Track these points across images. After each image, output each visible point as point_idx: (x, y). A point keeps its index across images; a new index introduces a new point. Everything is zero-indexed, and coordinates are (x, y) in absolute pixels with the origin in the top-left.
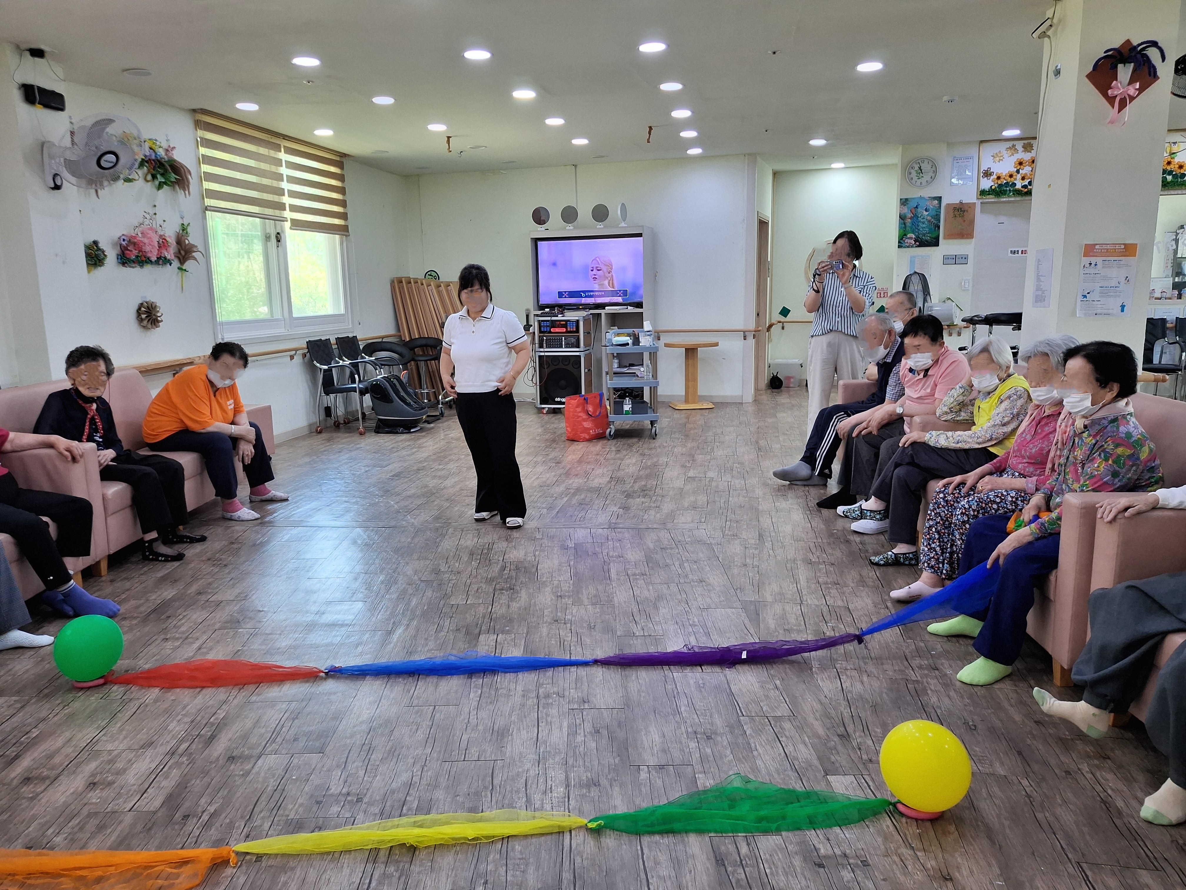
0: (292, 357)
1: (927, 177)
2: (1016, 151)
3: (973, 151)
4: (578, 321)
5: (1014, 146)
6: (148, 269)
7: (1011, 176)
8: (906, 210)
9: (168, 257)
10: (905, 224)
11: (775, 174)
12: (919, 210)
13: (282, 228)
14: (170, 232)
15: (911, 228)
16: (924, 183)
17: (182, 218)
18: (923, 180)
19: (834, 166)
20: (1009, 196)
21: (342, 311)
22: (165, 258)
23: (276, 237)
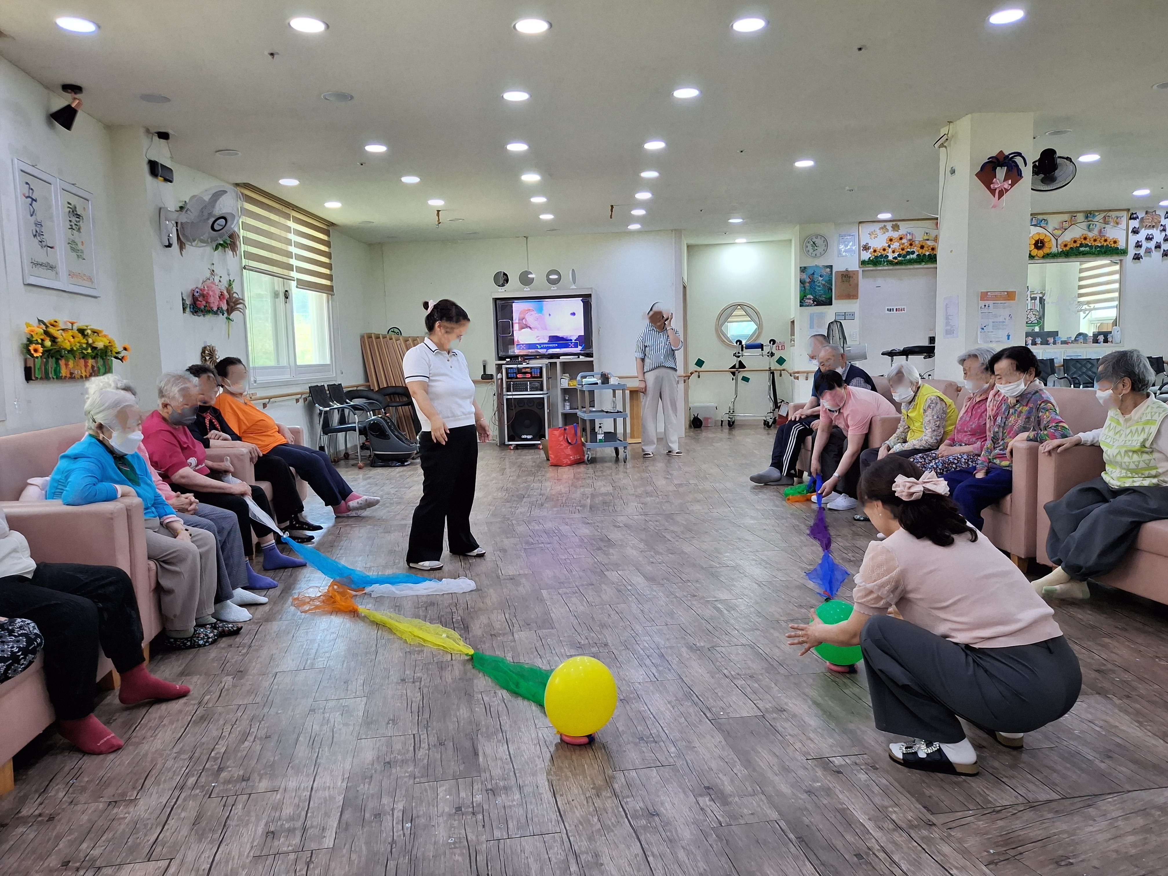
0: (297, 401)
1: (820, 250)
2: (887, 230)
3: (854, 230)
4: (541, 368)
5: (885, 226)
6: (209, 317)
7: (884, 250)
8: (805, 276)
9: (223, 308)
10: (804, 287)
11: (688, 246)
12: (815, 276)
13: (289, 285)
14: (224, 286)
15: (810, 290)
16: (818, 255)
17: (229, 275)
18: (818, 252)
19: (737, 241)
20: (884, 266)
21: (328, 361)
22: (221, 308)
23: (285, 295)
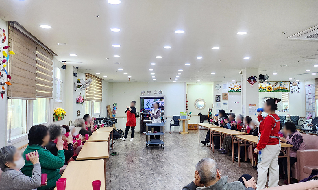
2: (234, 84)
3: (227, 83)
6: (79, 104)
7: (234, 88)
9: (82, 102)
11: (188, 85)
17: (83, 94)
18: (218, 88)
19: (199, 84)
20: (234, 92)
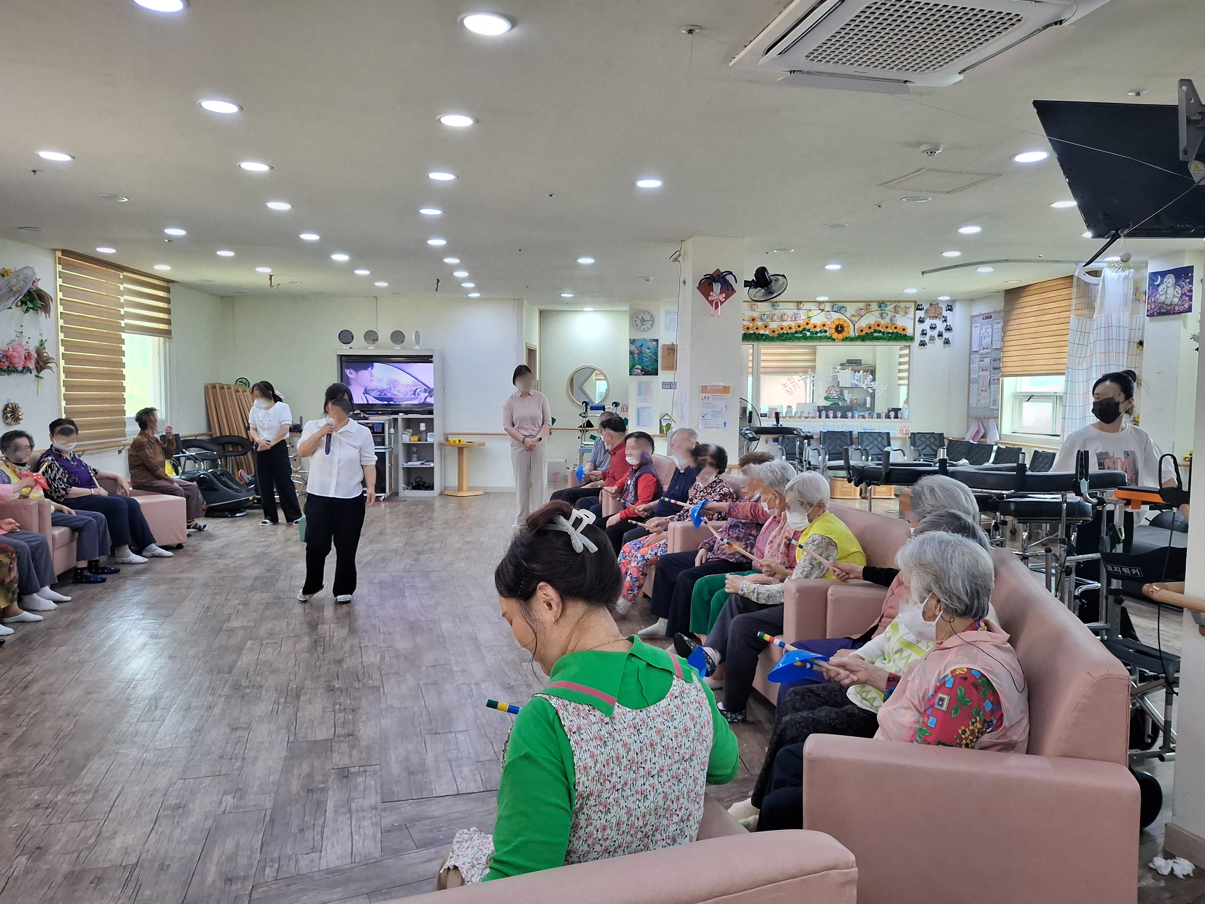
1: (648, 325)
6: (14, 376)
8: (634, 348)
9: (31, 367)
10: (633, 358)
11: (541, 312)
12: (643, 348)
14: (32, 347)
15: (638, 361)
16: (646, 329)
17: (41, 335)
19: (586, 309)
22: (28, 367)
